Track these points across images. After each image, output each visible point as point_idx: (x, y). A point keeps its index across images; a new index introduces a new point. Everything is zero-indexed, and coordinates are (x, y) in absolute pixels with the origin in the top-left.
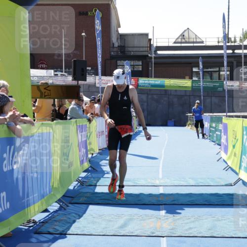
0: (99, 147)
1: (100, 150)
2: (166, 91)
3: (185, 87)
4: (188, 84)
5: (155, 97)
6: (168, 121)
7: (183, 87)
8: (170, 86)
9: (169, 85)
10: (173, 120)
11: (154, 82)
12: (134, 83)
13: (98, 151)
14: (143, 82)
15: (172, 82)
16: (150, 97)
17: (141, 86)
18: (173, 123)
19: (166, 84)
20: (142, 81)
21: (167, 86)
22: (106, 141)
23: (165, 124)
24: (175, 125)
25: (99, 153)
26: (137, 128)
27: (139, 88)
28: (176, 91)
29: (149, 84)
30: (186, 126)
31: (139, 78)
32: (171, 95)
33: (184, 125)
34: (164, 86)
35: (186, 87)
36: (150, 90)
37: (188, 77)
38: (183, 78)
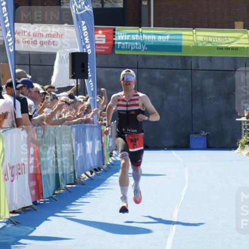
0: (11, 203)
1: (14, 212)
2: (184, 59)
3: (233, 49)
4: (242, 41)
5: (157, 74)
6: (192, 136)
7: (228, 49)
8: (196, 48)
9: (192, 44)
10: (204, 133)
11: (153, 37)
12: (104, 42)
13: (8, 215)
14: (127, 37)
15: (200, 38)
16: (144, 75)
17: (120, 49)
18: (203, 142)
19: (184, 43)
20: (125, 35)
21: (188, 47)
22: (31, 189)
23: (183, 144)
24: (209, 147)
25: (10, 221)
26: (111, 156)
27: (117, 52)
28: (210, 59)
29: (143, 43)
30: (236, 148)
31: (117, 28)
32: (197, 69)
33: (232, 146)
34: (178, 48)
35: (237, 49)
36: (145, 58)
37: (241, 23)
38: (230, 26)
